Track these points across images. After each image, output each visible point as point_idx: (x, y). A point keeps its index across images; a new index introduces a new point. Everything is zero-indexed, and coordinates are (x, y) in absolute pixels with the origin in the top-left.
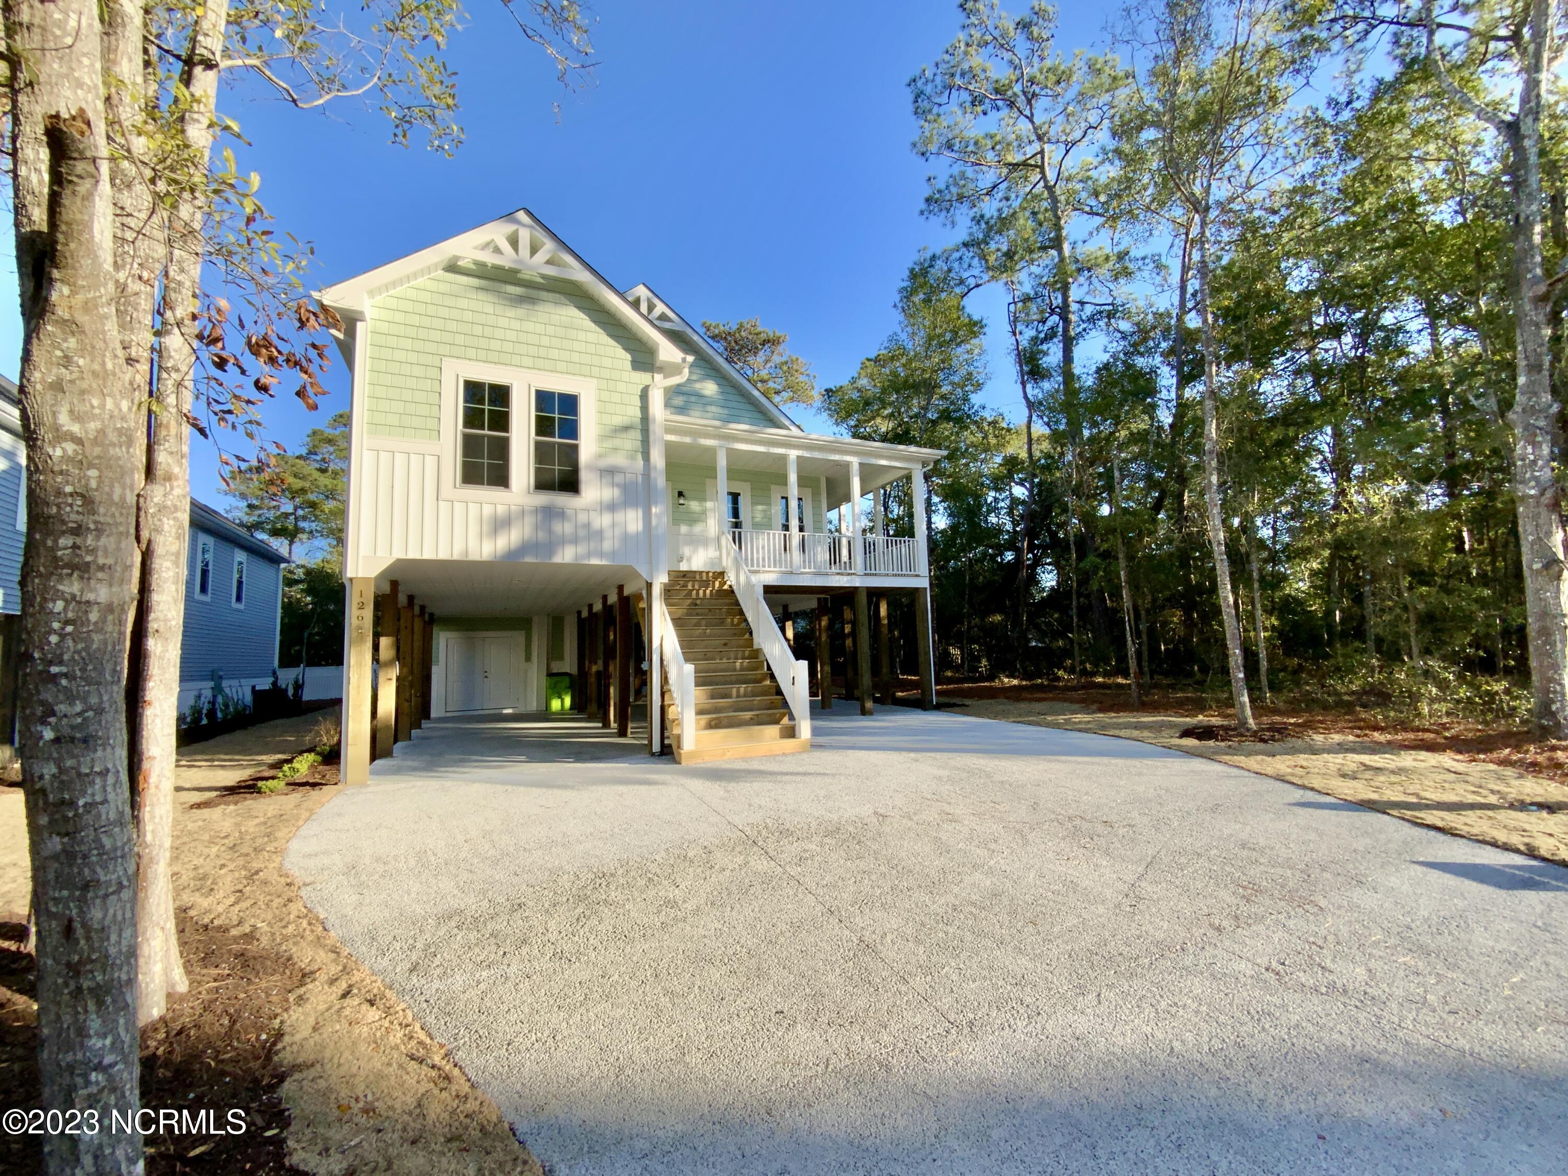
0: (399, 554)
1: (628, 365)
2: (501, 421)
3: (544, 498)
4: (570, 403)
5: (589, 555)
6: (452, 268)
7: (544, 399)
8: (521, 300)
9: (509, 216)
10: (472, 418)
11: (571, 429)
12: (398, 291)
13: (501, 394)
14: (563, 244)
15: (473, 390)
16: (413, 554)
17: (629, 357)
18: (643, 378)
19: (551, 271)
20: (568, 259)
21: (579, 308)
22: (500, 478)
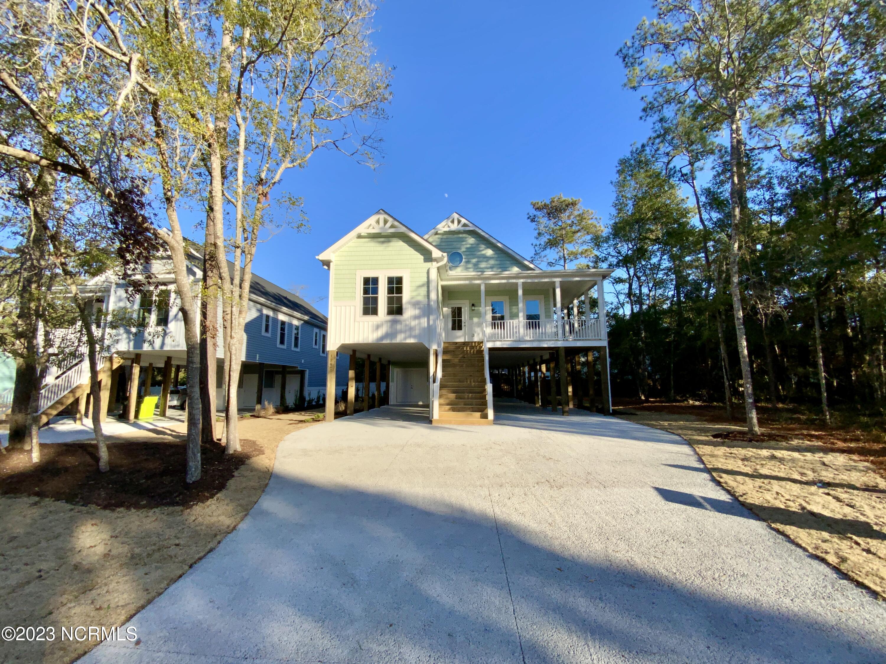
0: (343, 342)
1: (422, 260)
2: (375, 291)
3: (390, 317)
4: (399, 280)
5: (405, 338)
6: (359, 237)
7: (390, 280)
8: (383, 242)
9: (378, 213)
10: (366, 291)
11: (399, 290)
12: (343, 249)
13: (375, 281)
14: (395, 219)
15: (367, 281)
16: (347, 342)
17: (422, 257)
18: (428, 265)
19: (392, 230)
20: (396, 223)
21: (404, 242)
22: (375, 312)
